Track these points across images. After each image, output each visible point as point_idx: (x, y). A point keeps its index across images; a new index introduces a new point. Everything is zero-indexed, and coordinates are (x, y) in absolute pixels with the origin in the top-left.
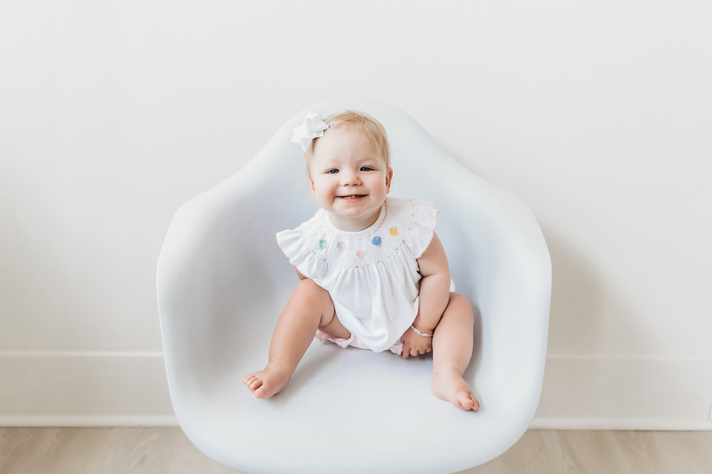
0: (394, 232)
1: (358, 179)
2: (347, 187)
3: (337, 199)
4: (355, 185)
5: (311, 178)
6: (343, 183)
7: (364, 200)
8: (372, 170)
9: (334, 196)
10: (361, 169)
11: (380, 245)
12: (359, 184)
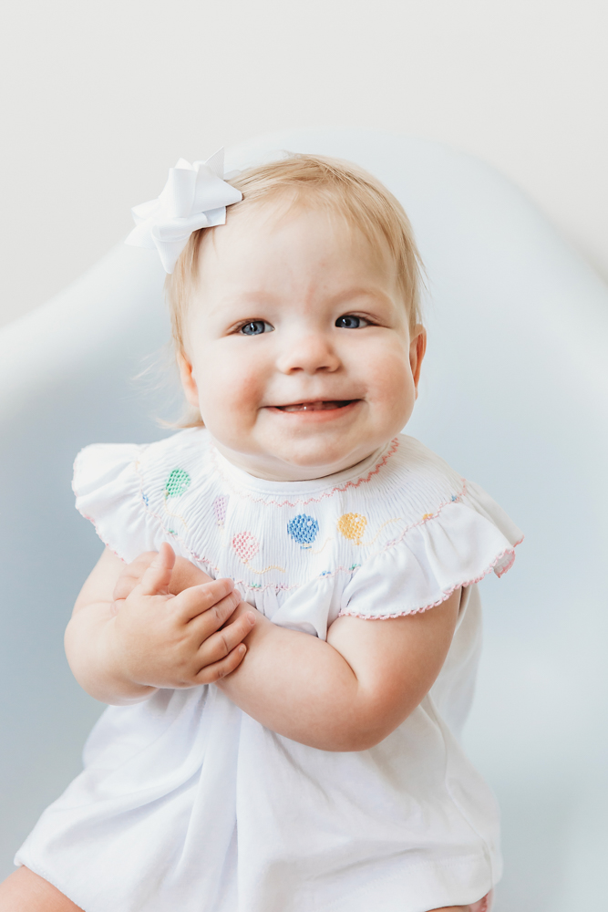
0: (348, 526)
1: (330, 351)
2: (297, 378)
3: (264, 414)
4: (322, 369)
5: (183, 354)
6: (285, 363)
7: (349, 414)
8: (370, 323)
9: (256, 403)
10: (338, 324)
11: (306, 545)
12: (333, 369)
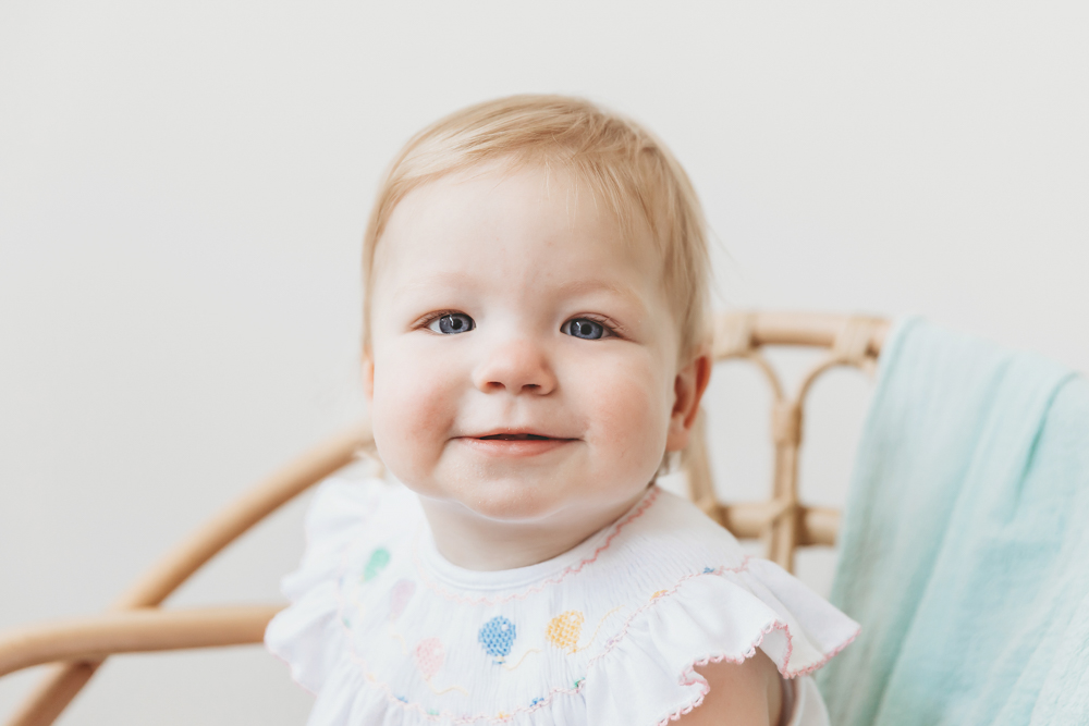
2: (497, 397)
3: (456, 447)
4: (530, 388)
11: (499, 658)
12: (546, 390)
